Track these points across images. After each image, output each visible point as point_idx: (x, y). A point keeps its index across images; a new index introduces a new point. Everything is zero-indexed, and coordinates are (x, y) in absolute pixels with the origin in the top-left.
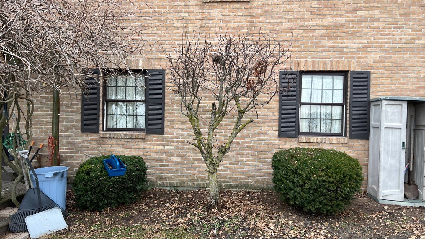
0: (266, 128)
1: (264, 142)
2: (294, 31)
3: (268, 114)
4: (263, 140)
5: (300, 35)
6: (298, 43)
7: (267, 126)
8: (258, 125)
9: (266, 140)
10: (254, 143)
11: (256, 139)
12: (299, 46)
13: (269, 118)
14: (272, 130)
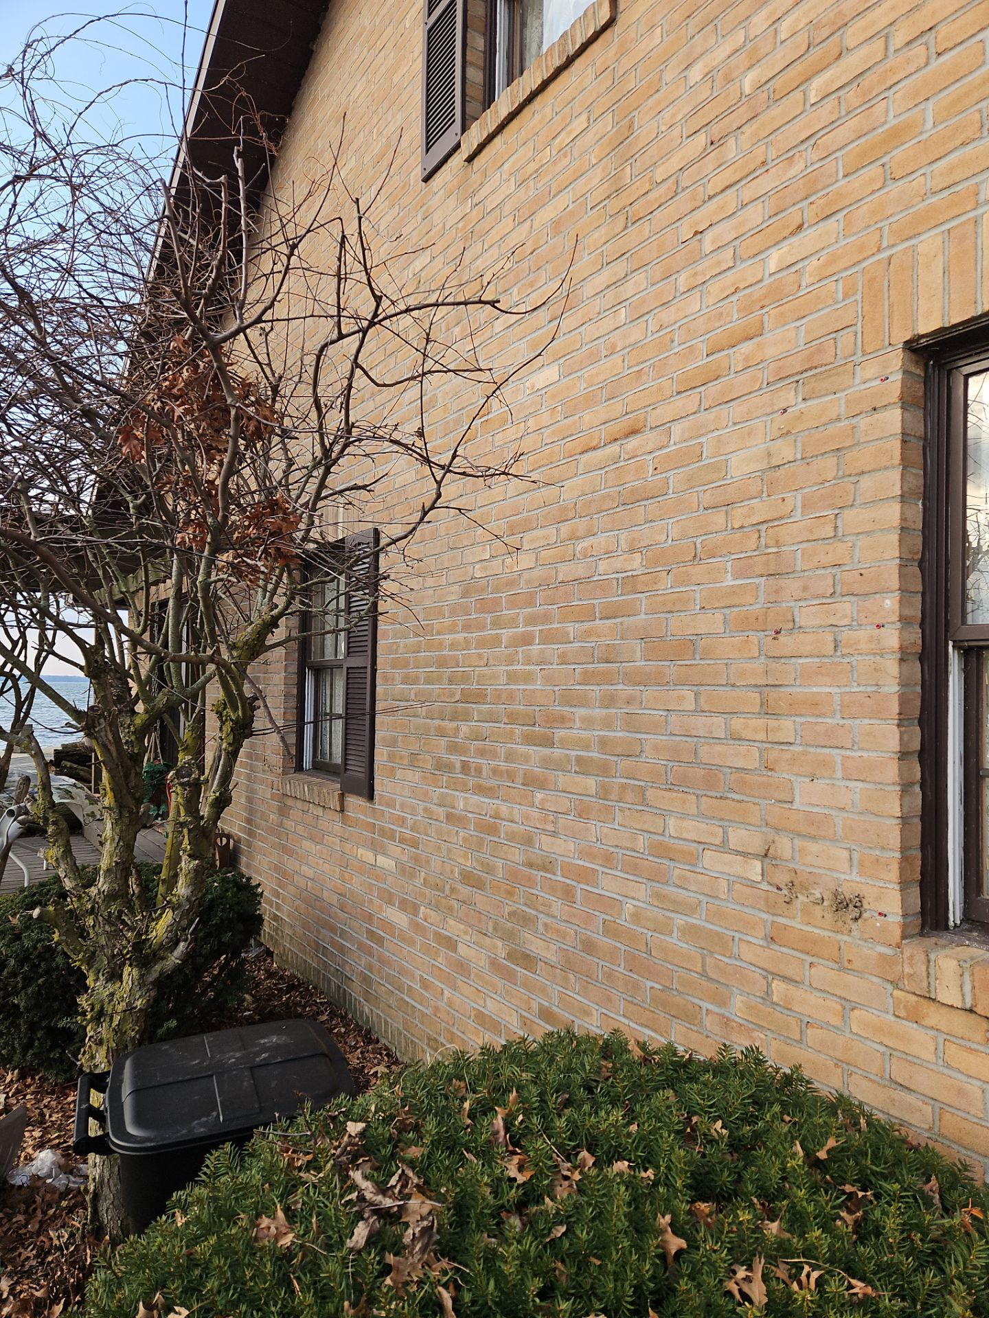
0: (693, 829)
1: (679, 920)
2: (852, 36)
3: (700, 724)
4: (679, 907)
5: (898, 40)
6: (891, 112)
7: (694, 810)
8: (650, 794)
9: (691, 909)
10: (637, 917)
11: (642, 891)
12: (896, 136)
13: (705, 753)
14: (723, 846)
